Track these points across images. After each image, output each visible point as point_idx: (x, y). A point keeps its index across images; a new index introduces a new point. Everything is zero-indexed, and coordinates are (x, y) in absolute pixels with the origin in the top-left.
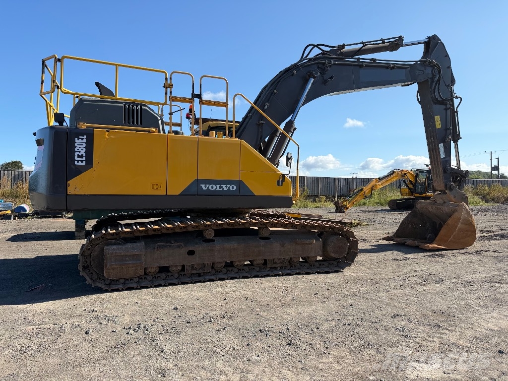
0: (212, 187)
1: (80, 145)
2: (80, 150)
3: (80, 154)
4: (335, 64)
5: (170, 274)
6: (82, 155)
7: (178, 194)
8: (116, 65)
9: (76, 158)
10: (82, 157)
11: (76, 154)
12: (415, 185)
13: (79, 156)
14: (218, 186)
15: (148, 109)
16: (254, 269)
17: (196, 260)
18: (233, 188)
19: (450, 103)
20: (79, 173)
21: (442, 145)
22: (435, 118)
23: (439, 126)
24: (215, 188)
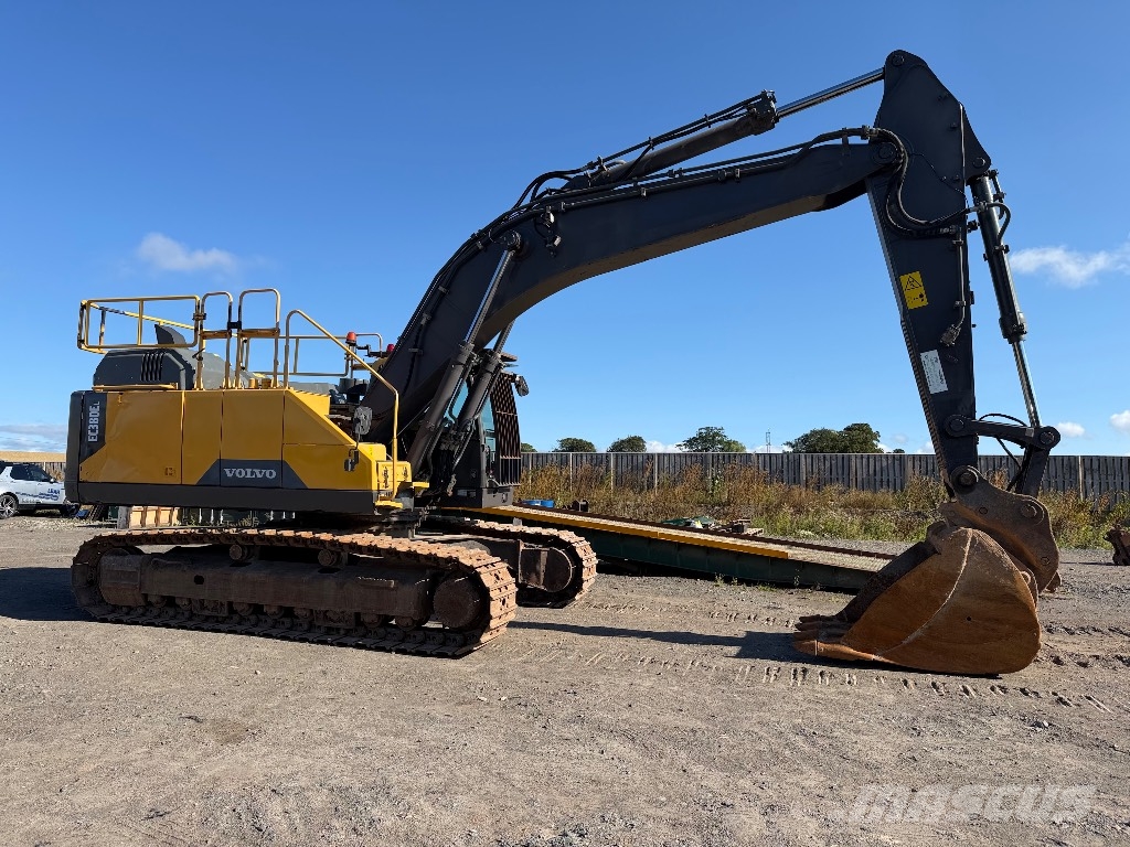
1: (94, 411)
2: (93, 421)
3: (93, 427)
5: (178, 611)
7: (195, 483)
9: (89, 432)
10: (95, 430)
11: (90, 427)
14: (249, 471)
15: (170, 356)
18: (271, 474)
19: (953, 229)
20: (92, 453)
21: (934, 354)
22: (904, 279)
23: (917, 300)
24: (246, 473)
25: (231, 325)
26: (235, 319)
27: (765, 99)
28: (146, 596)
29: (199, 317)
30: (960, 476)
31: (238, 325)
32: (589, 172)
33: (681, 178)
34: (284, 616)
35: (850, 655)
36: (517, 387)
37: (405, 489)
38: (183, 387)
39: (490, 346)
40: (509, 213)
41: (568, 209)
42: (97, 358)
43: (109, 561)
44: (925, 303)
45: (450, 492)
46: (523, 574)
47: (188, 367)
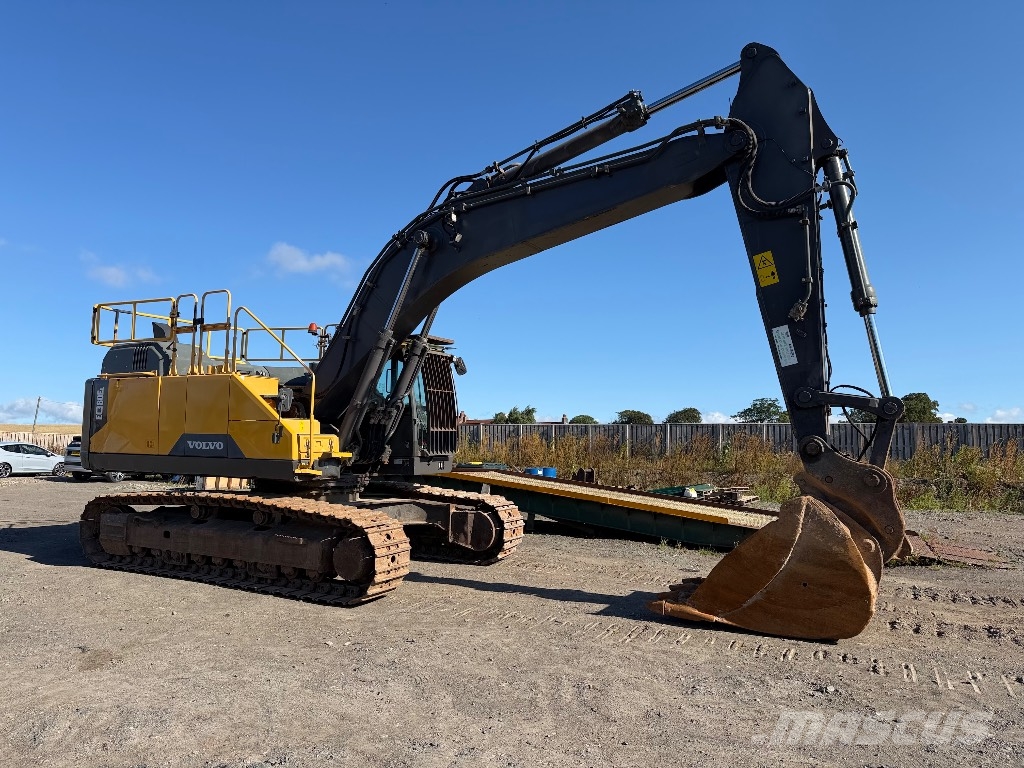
0: (198, 445)
1: (100, 394)
2: (100, 404)
6: (101, 408)
7: (168, 453)
9: (96, 412)
11: (96, 407)
13: (98, 410)
14: (205, 443)
15: (153, 348)
17: (171, 545)
18: (220, 446)
19: (799, 208)
20: (98, 429)
21: (785, 329)
22: (757, 258)
23: (770, 280)
24: (202, 446)
25: (196, 321)
26: (199, 316)
27: (632, 99)
28: (131, 547)
29: (175, 314)
30: (806, 445)
31: (201, 321)
32: (489, 175)
33: (562, 176)
34: (227, 567)
35: (696, 616)
36: (456, 366)
37: (326, 459)
38: (162, 373)
39: (417, 331)
40: (425, 215)
41: (469, 209)
42: (104, 350)
43: (107, 519)
44: (777, 280)
45: (386, 462)
46: (453, 533)
47: (166, 356)
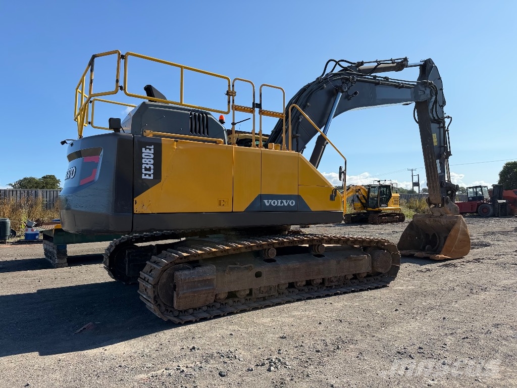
0: (274, 203)
1: (148, 155)
2: (147, 162)
3: (148, 167)
4: (357, 80)
5: (236, 300)
6: (150, 167)
7: (243, 210)
8: (181, 67)
9: (143, 171)
10: (149, 169)
11: (144, 166)
12: (367, 201)
13: (146, 169)
14: (279, 201)
15: (213, 118)
16: (312, 289)
17: (264, 282)
18: (292, 203)
20: (146, 189)
21: (438, 161)
22: (433, 135)
24: (277, 203)
27: (406, 59)
31: (259, 106)
44: (437, 144)
